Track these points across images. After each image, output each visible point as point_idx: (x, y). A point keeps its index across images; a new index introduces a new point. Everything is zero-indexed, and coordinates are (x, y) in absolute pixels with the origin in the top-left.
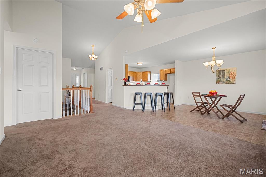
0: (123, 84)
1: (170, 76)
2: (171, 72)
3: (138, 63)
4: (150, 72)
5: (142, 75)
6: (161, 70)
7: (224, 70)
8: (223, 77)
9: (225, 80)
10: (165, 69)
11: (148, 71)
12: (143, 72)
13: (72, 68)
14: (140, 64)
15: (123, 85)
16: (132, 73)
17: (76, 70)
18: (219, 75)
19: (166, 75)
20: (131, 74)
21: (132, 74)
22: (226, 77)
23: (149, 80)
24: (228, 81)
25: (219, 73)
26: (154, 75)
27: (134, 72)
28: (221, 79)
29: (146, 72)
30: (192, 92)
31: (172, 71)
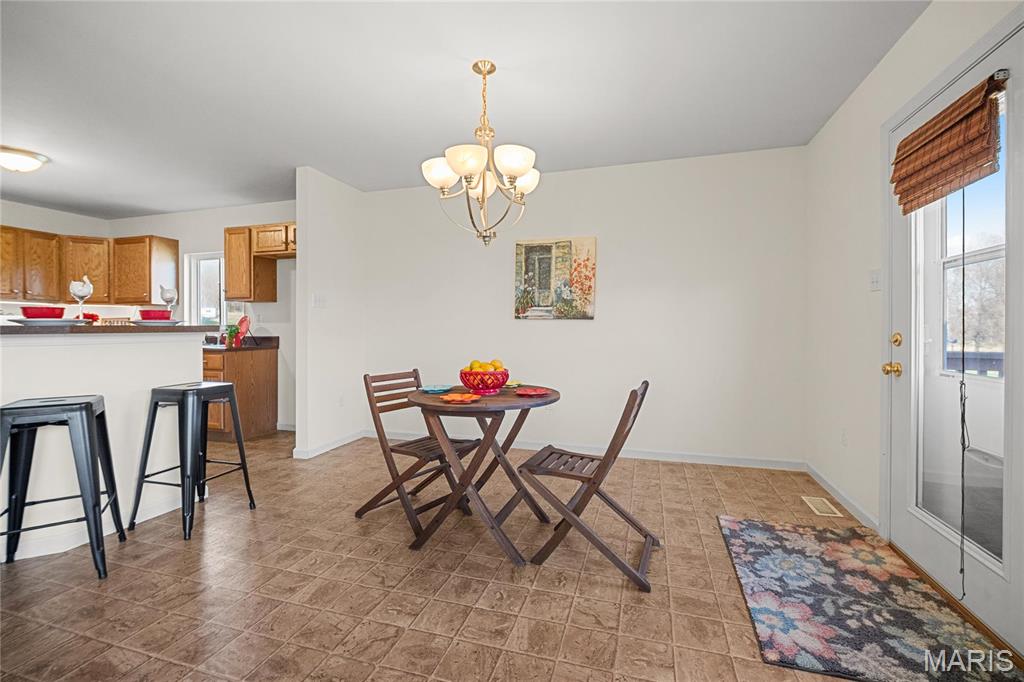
2: (287, 243)
4: (172, 243)
5: (108, 260)
6: (229, 232)
7: (547, 249)
8: (545, 285)
9: (553, 296)
11: (151, 238)
12: (117, 242)
18: (526, 273)
19: (264, 264)
22: (555, 283)
24: (565, 301)
25: (526, 260)
28: (536, 294)
29: (140, 240)
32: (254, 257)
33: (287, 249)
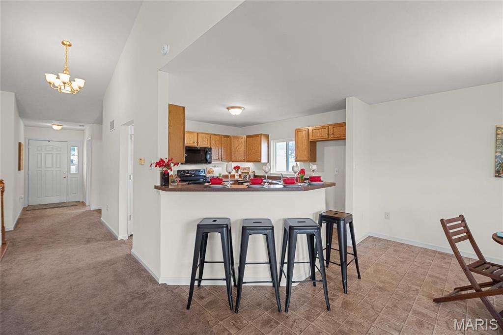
0: (159, 184)
1: (326, 148)
2: (328, 135)
3: (228, 108)
4: (267, 136)
5: (244, 144)
6: (297, 131)
10: (310, 129)
11: (261, 134)
12: (248, 137)
13: (50, 125)
14: (235, 112)
15: (156, 187)
16: (218, 138)
17: (62, 129)
19: (313, 145)
20: (213, 142)
21: (217, 142)
23: (264, 159)
26: (277, 144)
27: (223, 136)
29: (257, 136)
30: (442, 221)
31: (333, 134)
32: (310, 141)
33: (328, 138)
